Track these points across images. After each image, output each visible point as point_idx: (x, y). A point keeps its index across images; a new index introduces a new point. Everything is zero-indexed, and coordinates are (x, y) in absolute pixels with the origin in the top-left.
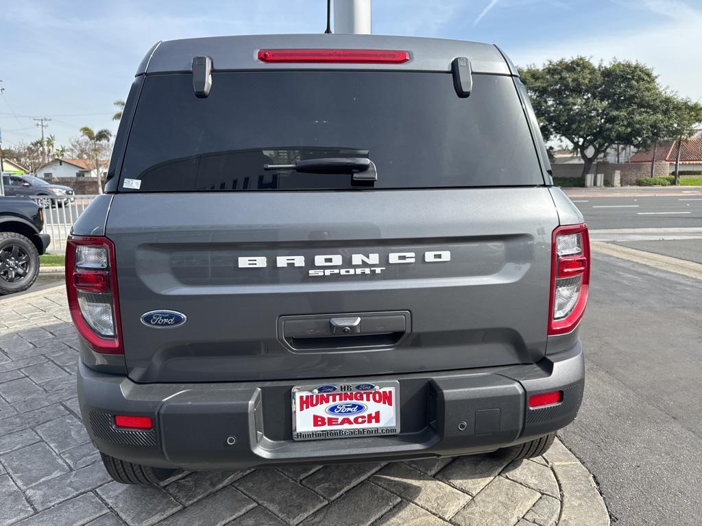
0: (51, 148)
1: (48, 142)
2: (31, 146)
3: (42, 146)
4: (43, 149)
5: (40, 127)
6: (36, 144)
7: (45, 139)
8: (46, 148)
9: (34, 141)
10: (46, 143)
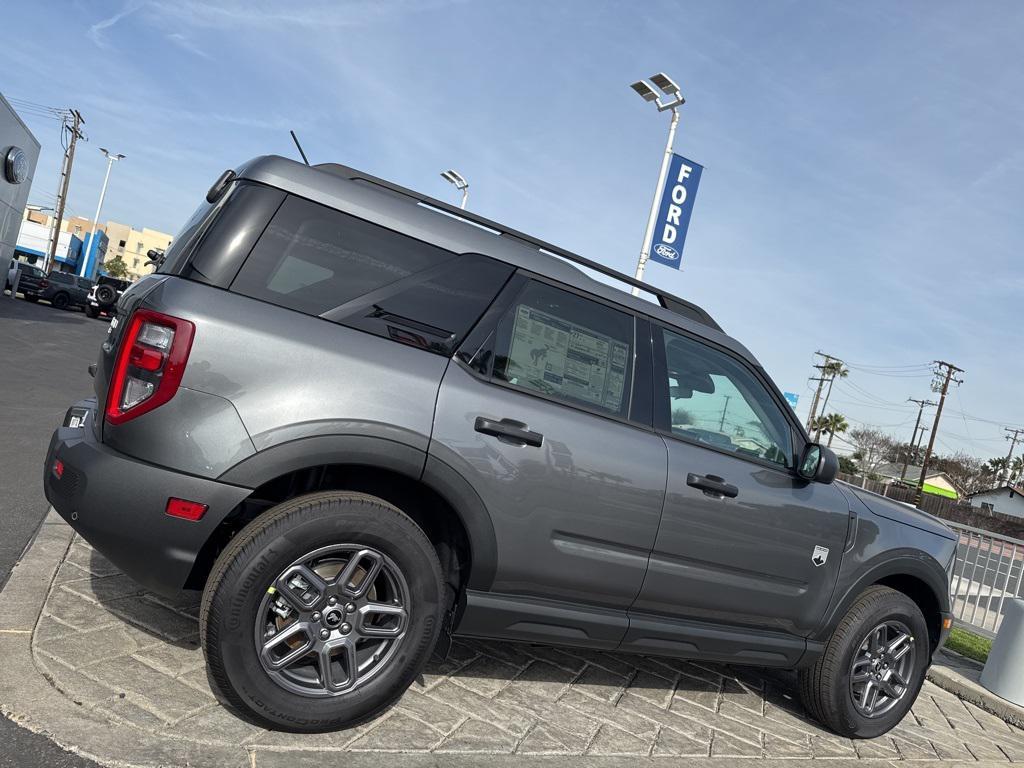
0: (1017, 473)
1: (1015, 464)
2: (988, 464)
3: (1004, 467)
4: (1006, 472)
5: (1011, 440)
6: (995, 463)
7: (1013, 459)
8: (1010, 472)
9: (995, 457)
10: (1011, 464)
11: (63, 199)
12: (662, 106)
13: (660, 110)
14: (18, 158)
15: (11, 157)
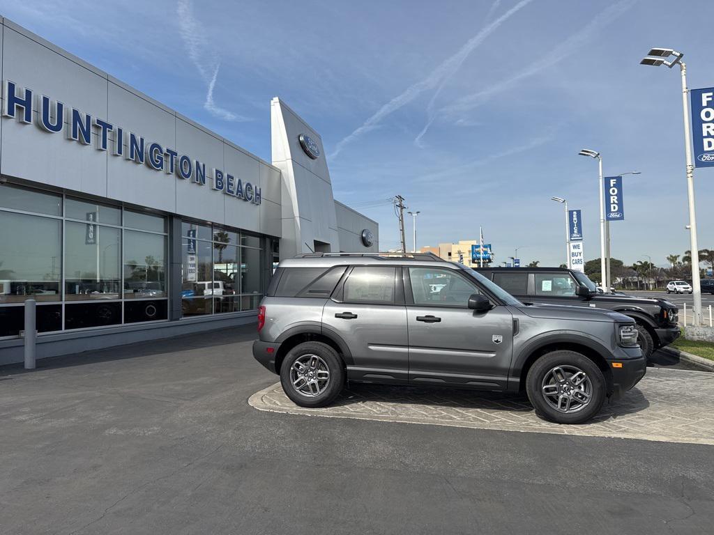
11: (403, 242)
12: (670, 64)
13: (671, 67)
14: (367, 235)
15: (364, 235)
